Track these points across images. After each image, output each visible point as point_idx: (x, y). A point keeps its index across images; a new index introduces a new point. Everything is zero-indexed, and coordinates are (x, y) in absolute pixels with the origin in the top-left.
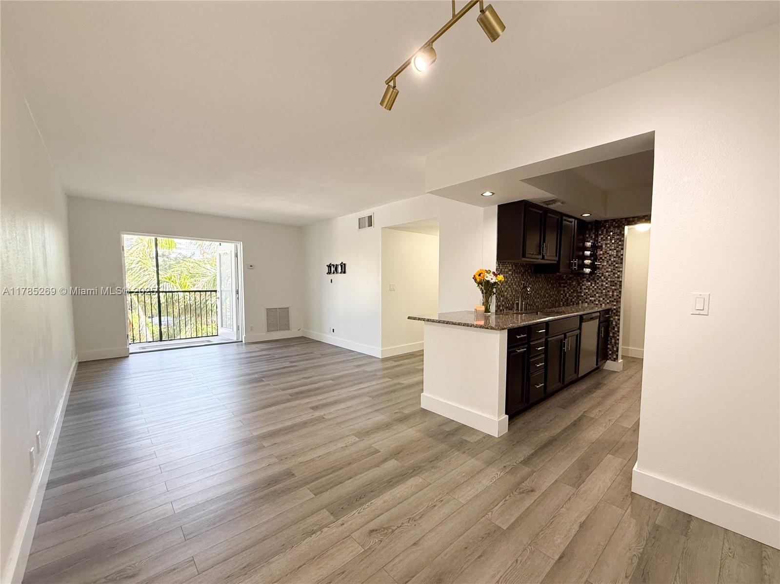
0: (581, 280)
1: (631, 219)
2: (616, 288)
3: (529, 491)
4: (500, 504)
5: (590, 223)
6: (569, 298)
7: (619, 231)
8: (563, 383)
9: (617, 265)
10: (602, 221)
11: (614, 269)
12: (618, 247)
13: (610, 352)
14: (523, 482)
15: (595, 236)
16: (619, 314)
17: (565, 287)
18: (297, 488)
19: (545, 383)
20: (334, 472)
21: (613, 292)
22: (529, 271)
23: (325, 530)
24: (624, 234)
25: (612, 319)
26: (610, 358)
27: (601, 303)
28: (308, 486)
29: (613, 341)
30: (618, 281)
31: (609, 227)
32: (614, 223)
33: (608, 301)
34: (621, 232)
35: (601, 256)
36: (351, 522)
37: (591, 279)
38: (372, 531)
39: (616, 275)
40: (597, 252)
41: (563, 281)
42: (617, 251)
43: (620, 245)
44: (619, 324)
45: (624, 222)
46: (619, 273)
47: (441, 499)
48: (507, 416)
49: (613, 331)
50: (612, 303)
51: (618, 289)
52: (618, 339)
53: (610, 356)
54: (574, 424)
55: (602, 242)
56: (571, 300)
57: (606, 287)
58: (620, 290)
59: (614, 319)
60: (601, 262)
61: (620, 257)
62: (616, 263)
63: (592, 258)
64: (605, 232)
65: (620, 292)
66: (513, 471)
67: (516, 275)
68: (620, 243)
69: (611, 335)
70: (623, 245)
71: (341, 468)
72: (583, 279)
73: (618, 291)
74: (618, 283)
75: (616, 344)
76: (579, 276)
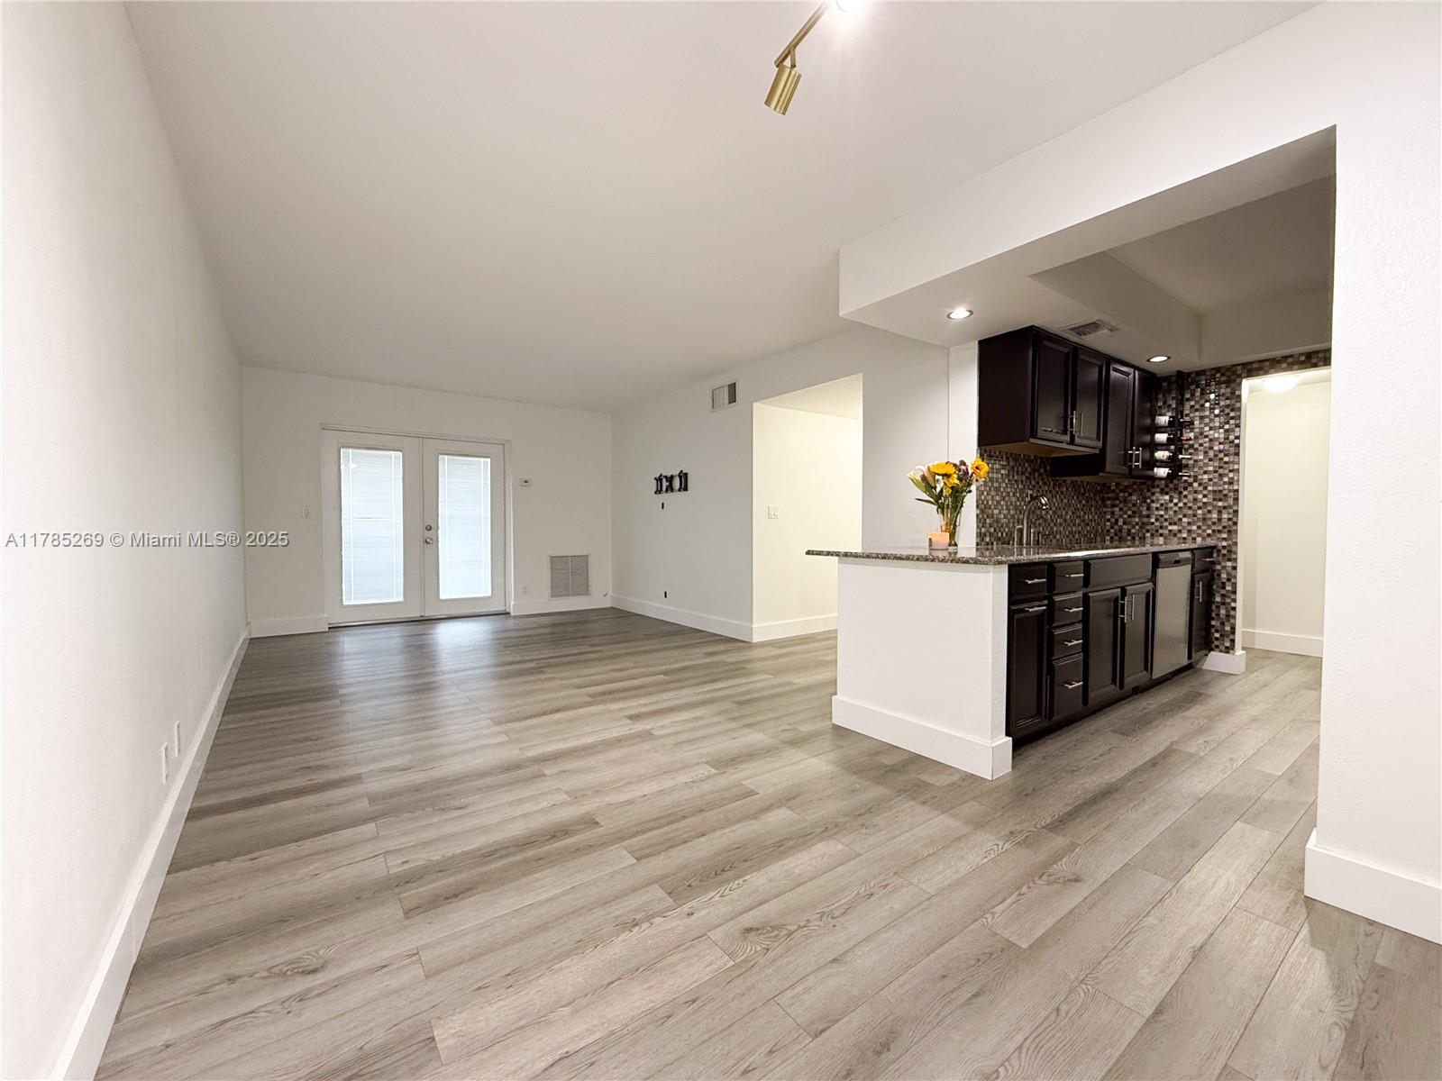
0: (1149, 491)
1: (1255, 366)
2: (1226, 504)
3: (1070, 880)
4: (1010, 900)
5: (1167, 378)
6: (1125, 527)
7: (1229, 390)
8: (1121, 687)
9: (1226, 459)
10: (1191, 373)
11: (1221, 467)
12: (1228, 423)
13: (1217, 635)
14: (1055, 863)
15: (1177, 404)
16: (1233, 556)
17: (1113, 506)
18: (603, 845)
19: (1086, 679)
20: (671, 822)
21: (1220, 512)
22: (1042, 471)
23: (658, 920)
24: (1239, 396)
25: (1218, 567)
26: (1217, 647)
27: (1194, 536)
28: (625, 843)
29: (1223, 612)
30: (1230, 491)
31: (1208, 385)
32: (1218, 375)
33: (1209, 531)
34: (1233, 393)
35: (1191, 442)
36: (707, 911)
37: (1171, 489)
38: (749, 930)
39: (1226, 479)
40: (1182, 435)
41: (1110, 495)
42: (1226, 431)
43: (1232, 418)
44: (1235, 577)
45: (1239, 372)
46: (1231, 475)
47: (884, 883)
48: (1011, 739)
49: (1223, 592)
50: (1219, 536)
51: (1230, 507)
52: (1234, 609)
53: (1216, 643)
54: (1154, 763)
55: (1192, 415)
56: (1129, 530)
57: (1204, 503)
58: (1235, 508)
59: (1224, 567)
60: (1191, 454)
61: (1233, 442)
62: (1226, 455)
63: (1173, 447)
64: (1198, 394)
65: (1236, 512)
66: (1029, 842)
67: (1016, 478)
68: (1232, 414)
69: (1218, 599)
70: (1239, 417)
71: (684, 817)
72: (1153, 490)
73: (1231, 511)
74: (1232, 494)
75: (1230, 617)
76: (1144, 483)
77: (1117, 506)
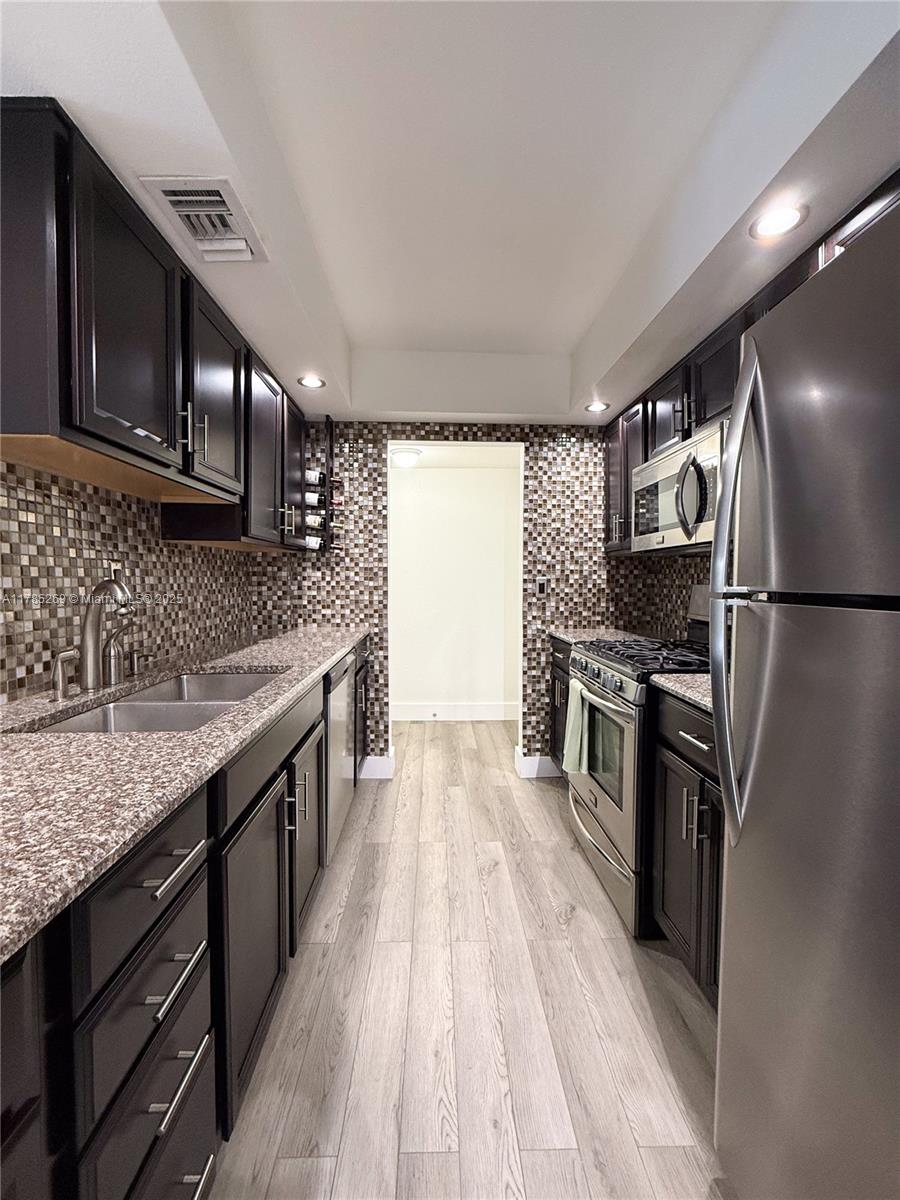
0: (299, 565)
1: (399, 428)
2: (376, 584)
5: (314, 424)
6: (275, 611)
7: (376, 451)
9: (375, 532)
10: (339, 423)
11: (371, 541)
12: (375, 489)
15: (326, 458)
16: (385, 645)
17: (260, 584)
21: (371, 593)
22: (142, 526)
24: (385, 460)
25: (372, 658)
26: (373, 750)
27: (348, 621)
29: (377, 709)
31: (356, 441)
32: (366, 431)
33: (362, 616)
34: (380, 455)
35: (342, 508)
37: (323, 564)
39: (376, 555)
41: (255, 569)
42: (375, 498)
44: (387, 668)
45: (385, 432)
46: (380, 550)
49: (377, 686)
50: (371, 621)
52: (387, 704)
53: (372, 746)
56: (280, 617)
57: (357, 582)
58: (385, 589)
59: (377, 657)
60: (342, 522)
61: (380, 512)
62: (375, 527)
63: (323, 512)
65: (386, 593)
67: (72, 534)
68: (380, 480)
69: (372, 698)
72: (304, 565)
73: (381, 592)
76: (295, 555)
77: (264, 584)
